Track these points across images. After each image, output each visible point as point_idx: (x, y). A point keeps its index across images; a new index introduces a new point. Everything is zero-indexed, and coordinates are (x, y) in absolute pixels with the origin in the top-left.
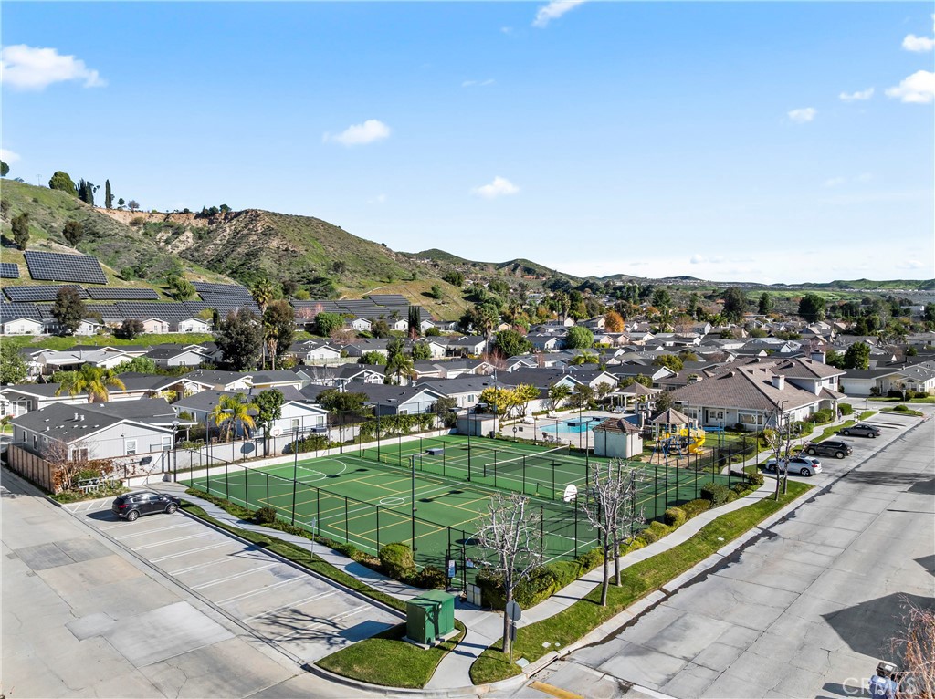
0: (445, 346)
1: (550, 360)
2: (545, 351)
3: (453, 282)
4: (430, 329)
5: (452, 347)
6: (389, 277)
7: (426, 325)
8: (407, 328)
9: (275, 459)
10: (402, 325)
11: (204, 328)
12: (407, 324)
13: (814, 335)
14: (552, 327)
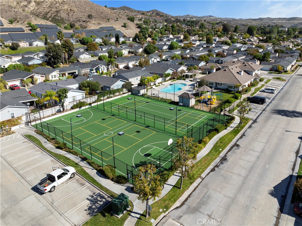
0: (128, 50)
1: (165, 55)
2: (163, 51)
3: (131, 21)
4: (123, 41)
5: (131, 50)
6: (108, 20)
7: (122, 40)
8: (115, 41)
9: (67, 112)
10: (113, 40)
11: (42, 44)
12: (115, 39)
13: (252, 42)
14: (165, 39)
